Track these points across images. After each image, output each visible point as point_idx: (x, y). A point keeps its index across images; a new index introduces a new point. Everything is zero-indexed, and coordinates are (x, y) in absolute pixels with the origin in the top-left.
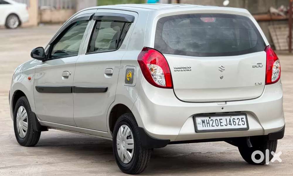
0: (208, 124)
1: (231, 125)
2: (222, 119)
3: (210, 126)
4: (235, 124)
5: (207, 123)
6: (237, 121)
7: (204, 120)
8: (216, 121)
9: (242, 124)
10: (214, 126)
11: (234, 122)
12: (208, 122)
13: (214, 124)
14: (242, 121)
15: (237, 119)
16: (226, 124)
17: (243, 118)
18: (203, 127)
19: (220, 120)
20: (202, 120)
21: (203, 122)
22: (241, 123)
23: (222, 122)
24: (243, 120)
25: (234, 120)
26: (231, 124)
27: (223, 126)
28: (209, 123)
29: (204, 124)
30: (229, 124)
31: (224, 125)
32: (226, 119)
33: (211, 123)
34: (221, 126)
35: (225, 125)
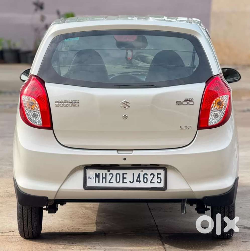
0: (104, 180)
1: (139, 183)
2: (126, 174)
3: (106, 182)
4: (145, 181)
5: (103, 178)
6: (150, 178)
7: (99, 174)
8: (118, 176)
9: (158, 182)
10: (112, 182)
11: (145, 179)
12: (104, 176)
13: (113, 180)
14: (158, 178)
15: (151, 175)
16: (132, 181)
17: (160, 174)
18: (96, 182)
19: (123, 174)
20: (96, 174)
21: (97, 176)
22: (155, 180)
23: (126, 178)
24: (159, 176)
25: (145, 176)
26: (140, 181)
27: (126, 183)
28: (106, 178)
29: (97, 179)
30: (137, 181)
31: (128, 182)
32: (133, 174)
33: (109, 177)
34: (123, 182)
35: (130, 182)
